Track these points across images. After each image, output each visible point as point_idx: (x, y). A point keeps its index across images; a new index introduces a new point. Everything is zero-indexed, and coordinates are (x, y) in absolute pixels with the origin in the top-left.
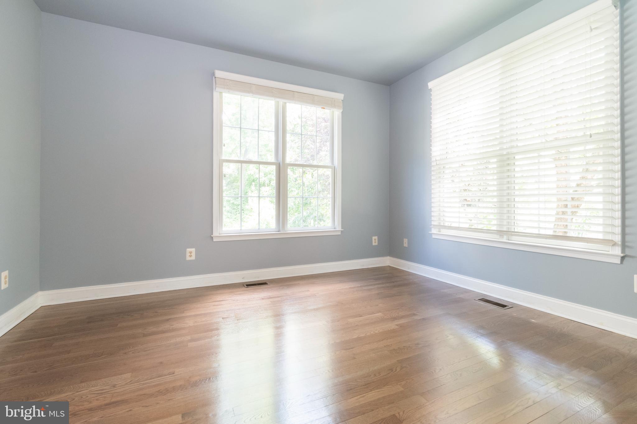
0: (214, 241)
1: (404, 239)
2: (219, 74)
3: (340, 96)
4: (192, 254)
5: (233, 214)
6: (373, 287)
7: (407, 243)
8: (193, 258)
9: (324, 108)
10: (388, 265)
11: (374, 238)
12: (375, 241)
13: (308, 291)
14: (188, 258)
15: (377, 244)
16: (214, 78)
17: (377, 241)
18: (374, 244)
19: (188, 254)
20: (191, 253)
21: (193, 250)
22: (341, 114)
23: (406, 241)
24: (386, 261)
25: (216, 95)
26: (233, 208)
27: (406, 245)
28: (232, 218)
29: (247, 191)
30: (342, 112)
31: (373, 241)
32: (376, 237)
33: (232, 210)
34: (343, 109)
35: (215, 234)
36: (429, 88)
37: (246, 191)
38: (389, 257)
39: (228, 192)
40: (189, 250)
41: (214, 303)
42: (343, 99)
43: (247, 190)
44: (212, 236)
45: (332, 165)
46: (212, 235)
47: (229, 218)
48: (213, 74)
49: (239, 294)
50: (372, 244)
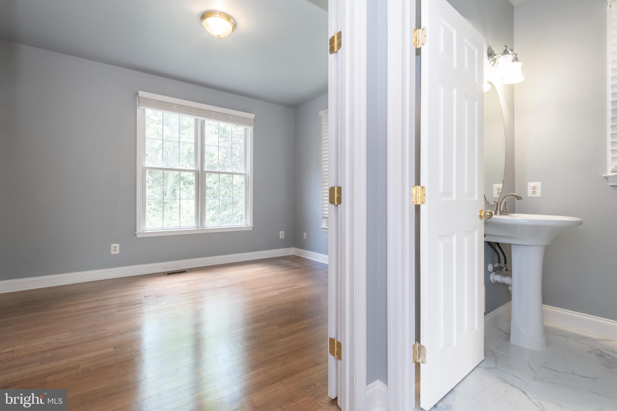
0: (137, 237)
1: (304, 233)
2: (141, 94)
3: (252, 116)
4: (116, 249)
5: (160, 212)
6: (273, 270)
7: (306, 236)
8: (118, 252)
9: (238, 125)
10: (293, 254)
11: (281, 232)
12: (282, 235)
13: (220, 275)
14: (113, 252)
15: (283, 237)
16: (137, 97)
17: (283, 235)
18: (281, 237)
19: (112, 249)
20: (115, 247)
21: (117, 245)
22: (253, 130)
23: (305, 234)
24: (292, 251)
25: (139, 111)
26: (160, 206)
27: (305, 238)
28: (158, 216)
29: (176, 189)
30: (254, 129)
31: (281, 235)
32: (283, 232)
33: (159, 208)
34: (254, 126)
35: (139, 230)
36: (320, 116)
37: (174, 189)
38: (293, 248)
39: (155, 189)
40: (113, 245)
41: (137, 288)
42: (254, 118)
43: (175, 187)
44: (135, 233)
45: (245, 173)
46: (136, 231)
47: (155, 216)
48: (137, 94)
49: (160, 280)
50: (280, 237)
